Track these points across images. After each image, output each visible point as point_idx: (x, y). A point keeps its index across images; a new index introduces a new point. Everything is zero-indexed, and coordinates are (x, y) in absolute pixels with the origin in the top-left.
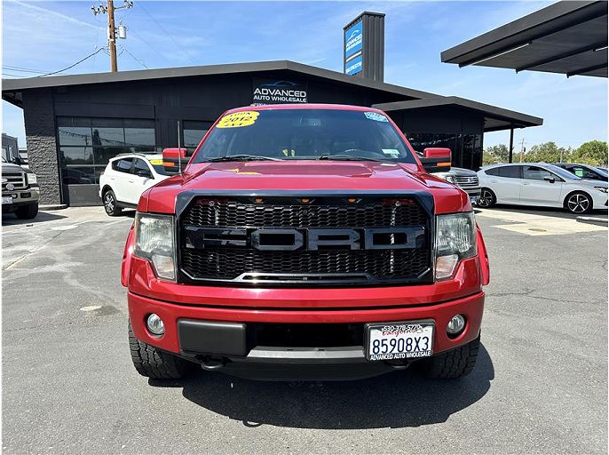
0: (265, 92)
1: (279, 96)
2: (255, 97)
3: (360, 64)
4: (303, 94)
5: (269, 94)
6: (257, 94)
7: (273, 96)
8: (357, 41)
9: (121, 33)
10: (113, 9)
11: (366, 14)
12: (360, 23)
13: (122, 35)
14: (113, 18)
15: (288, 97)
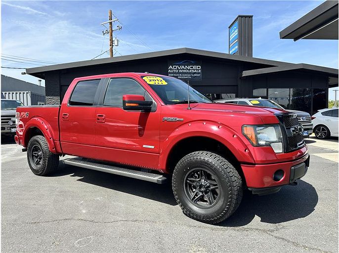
0: (175, 67)
1: (184, 69)
2: (169, 71)
3: (237, 47)
4: (199, 68)
5: (178, 69)
6: (171, 69)
7: (180, 69)
8: (235, 33)
9: (115, 43)
10: (112, 31)
11: (240, 16)
12: (237, 22)
13: (116, 44)
14: (112, 36)
15: (190, 69)
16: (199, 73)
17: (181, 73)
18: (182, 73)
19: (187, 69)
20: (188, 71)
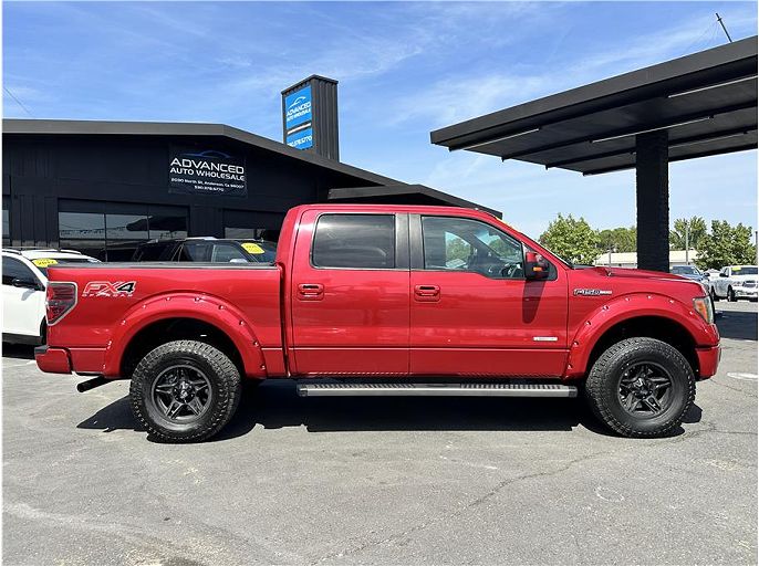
0: (187, 163)
1: (207, 170)
2: (173, 170)
3: (310, 138)
4: (240, 170)
5: (193, 167)
6: (176, 166)
7: (199, 169)
11: (315, 77)
15: (220, 172)
16: (240, 183)
17: (200, 178)
18: (205, 179)
19: (215, 170)
20: (216, 175)
